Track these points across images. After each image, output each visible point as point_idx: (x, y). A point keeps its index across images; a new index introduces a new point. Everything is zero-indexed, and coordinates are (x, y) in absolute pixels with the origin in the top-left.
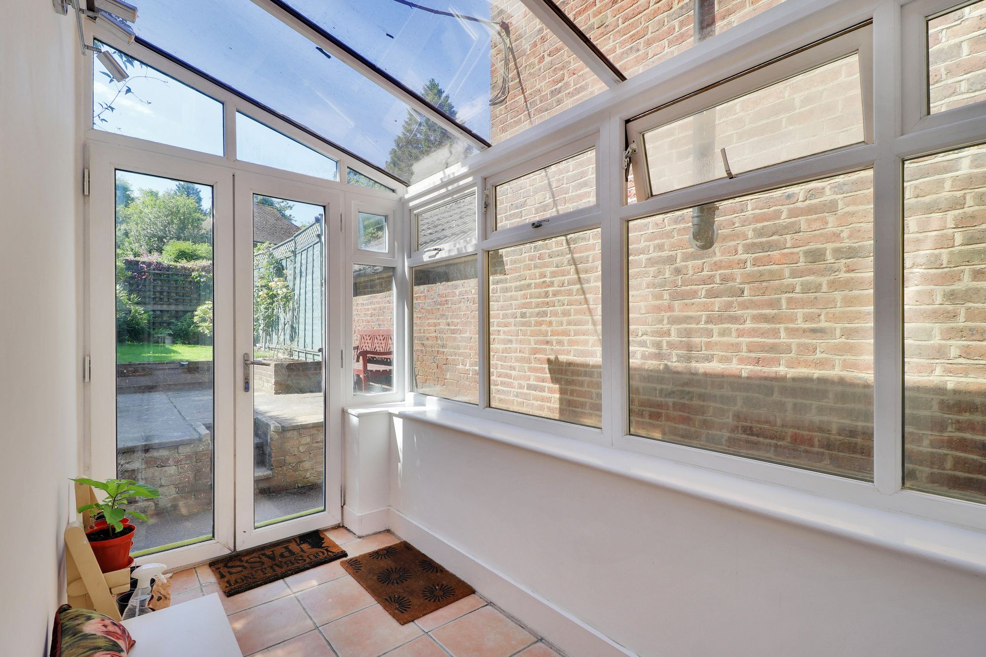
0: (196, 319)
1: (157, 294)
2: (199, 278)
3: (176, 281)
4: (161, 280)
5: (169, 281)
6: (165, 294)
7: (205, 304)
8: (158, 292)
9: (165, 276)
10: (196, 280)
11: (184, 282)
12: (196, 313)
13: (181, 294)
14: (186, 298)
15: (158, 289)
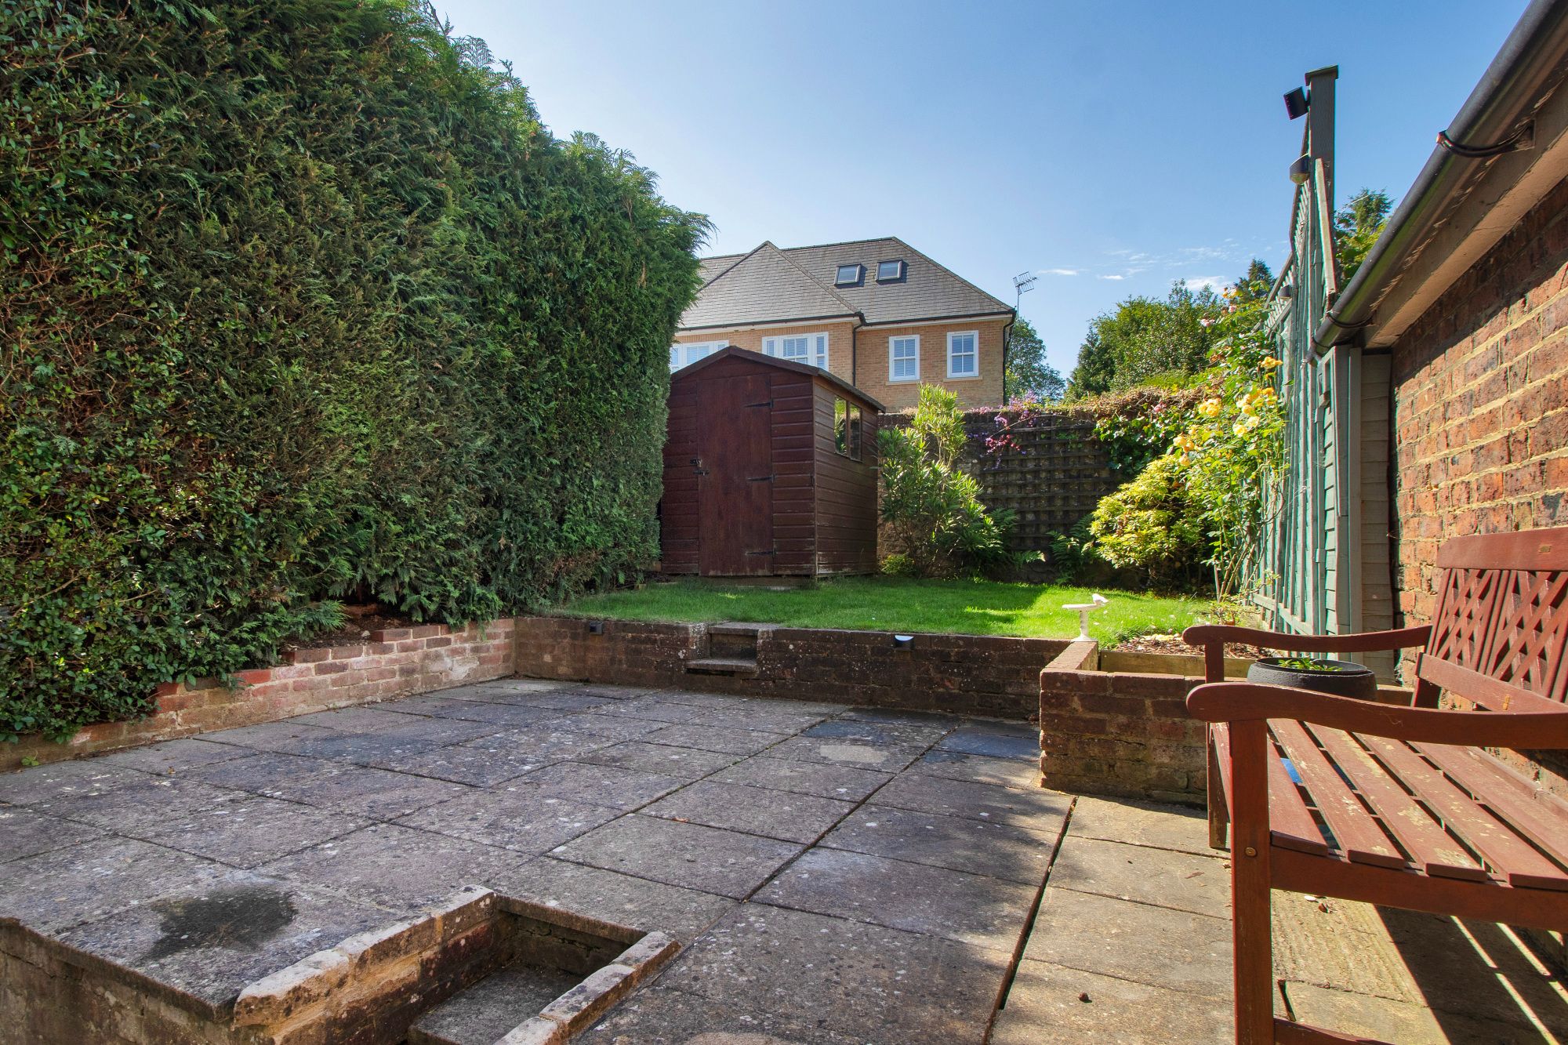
0: (1095, 528)
1: (1028, 476)
2: (1108, 432)
3: (1065, 444)
4: (1035, 446)
5: (1050, 446)
6: (1043, 475)
7: (1120, 491)
8: (1030, 472)
9: (1043, 436)
10: (1102, 437)
11: (1080, 446)
12: (1096, 514)
13: (1074, 473)
14: (1084, 480)
15: (1031, 465)
